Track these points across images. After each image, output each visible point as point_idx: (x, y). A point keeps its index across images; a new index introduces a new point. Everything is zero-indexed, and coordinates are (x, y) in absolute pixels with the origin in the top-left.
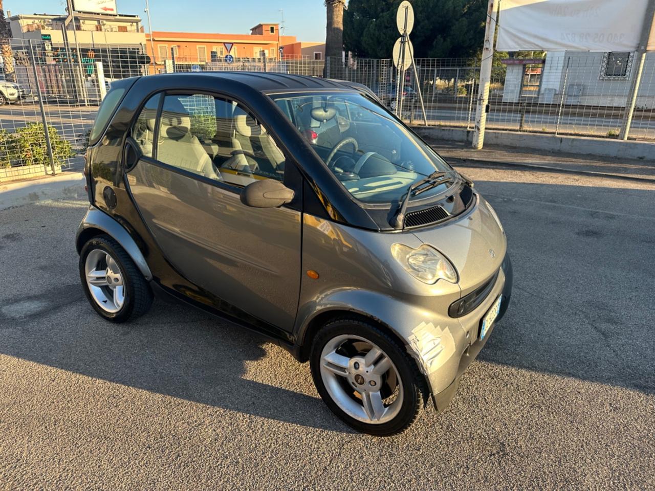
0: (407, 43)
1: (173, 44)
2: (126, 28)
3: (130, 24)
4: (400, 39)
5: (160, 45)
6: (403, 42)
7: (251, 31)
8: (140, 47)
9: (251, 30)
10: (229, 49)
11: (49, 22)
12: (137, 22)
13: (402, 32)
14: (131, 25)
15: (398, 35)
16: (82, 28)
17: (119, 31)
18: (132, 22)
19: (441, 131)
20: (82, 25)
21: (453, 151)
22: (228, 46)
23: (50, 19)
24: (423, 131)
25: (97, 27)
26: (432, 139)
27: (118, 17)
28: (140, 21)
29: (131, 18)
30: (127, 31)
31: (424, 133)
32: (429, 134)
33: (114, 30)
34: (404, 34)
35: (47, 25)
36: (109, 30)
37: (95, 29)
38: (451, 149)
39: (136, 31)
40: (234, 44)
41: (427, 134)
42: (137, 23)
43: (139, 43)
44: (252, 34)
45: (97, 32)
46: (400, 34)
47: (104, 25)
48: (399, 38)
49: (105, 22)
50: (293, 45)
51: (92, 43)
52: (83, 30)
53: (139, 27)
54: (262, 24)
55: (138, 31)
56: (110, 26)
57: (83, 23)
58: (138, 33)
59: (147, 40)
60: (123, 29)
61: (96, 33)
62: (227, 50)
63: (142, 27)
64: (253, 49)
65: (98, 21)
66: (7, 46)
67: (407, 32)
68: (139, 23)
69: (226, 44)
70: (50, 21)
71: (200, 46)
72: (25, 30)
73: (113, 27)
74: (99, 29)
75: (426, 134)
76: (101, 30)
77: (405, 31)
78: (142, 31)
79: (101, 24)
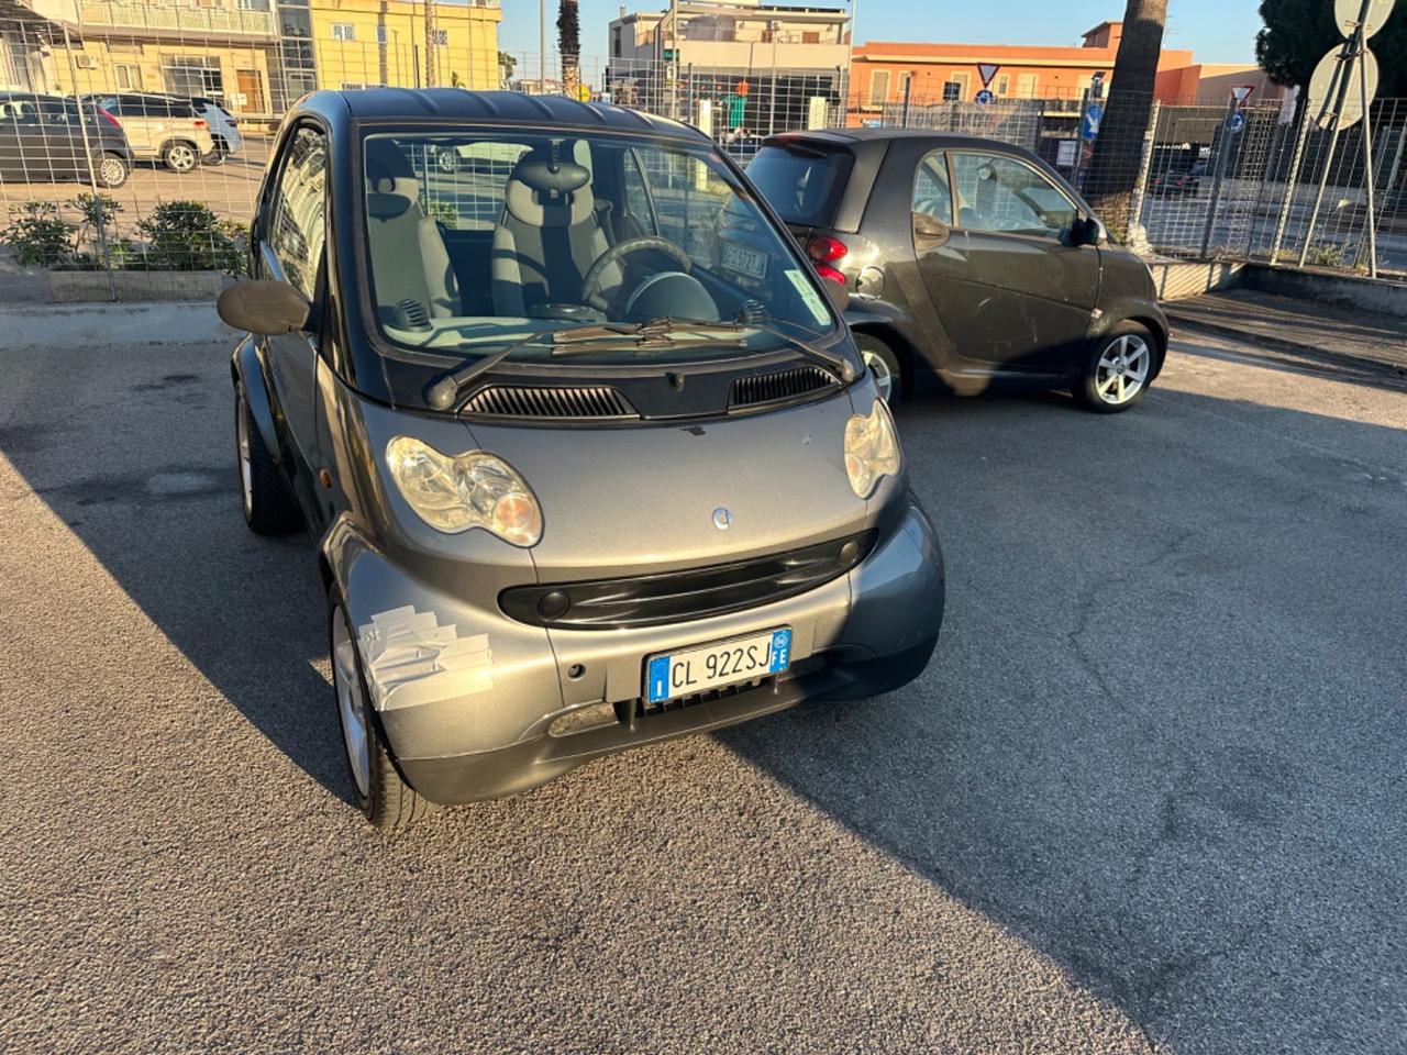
0: (1357, 59)
1: (903, 69)
2: (817, 34)
3: (826, 26)
4: (1339, 49)
5: (876, 70)
6: (1347, 59)
7: (1084, 39)
8: (834, 74)
9: (1083, 36)
10: (987, 78)
11: (683, 25)
12: (840, 23)
13: (1347, 31)
14: (829, 30)
15: (1336, 38)
16: (737, 37)
17: (804, 42)
18: (832, 24)
19: (1388, 292)
20: (737, 30)
21: (1388, 345)
22: (987, 71)
23: (685, 19)
24: (1340, 286)
25: (764, 35)
26: (1359, 309)
27: (807, 14)
28: (847, 20)
29: (832, 17)
30: (818, 42)
31: (1341, 293)
32: (1355, 297)
33: (794, 39)
34: (1353, 37)
35: (679, 32)
36: (784, 40)
37: (760, 39)
38: (1387, 341)
39: (835, 41)
40: (1001, 68)
41: (1349, 296)
42: (841, 25)
43: (835, 67)
44: (1085, 46)
45: (764, 44)
46: (1343, 37)
47: (777, 29)
48: (1337, 44)
49: (780, 24)
50: (1181, 70)
51: (748, 66)
52: (738, 41)
53: (843, 34)
54: (1109, 21)
55: (839, 42)
56: (787, 31)
57: (741, 27)
58: (839, 46)
59: (854, 60)
60: (811, 38)
61: (761, 48)
62: (983, 79)
63: (848, 34)
64: (1076, 79)
65: (769, 22)
66: (572, 69)
67: (1364, 30)
68: (845, 26)
69: (982, 67)
70: (686, 23)
71: (958, 73)
72: (640, 42)
73: (792, 33)
74: (767, 37)
75: (1344, 296)
76: (770, 40)
77: (1359, 29)
78: (847, 42)
79: (773, 28)
